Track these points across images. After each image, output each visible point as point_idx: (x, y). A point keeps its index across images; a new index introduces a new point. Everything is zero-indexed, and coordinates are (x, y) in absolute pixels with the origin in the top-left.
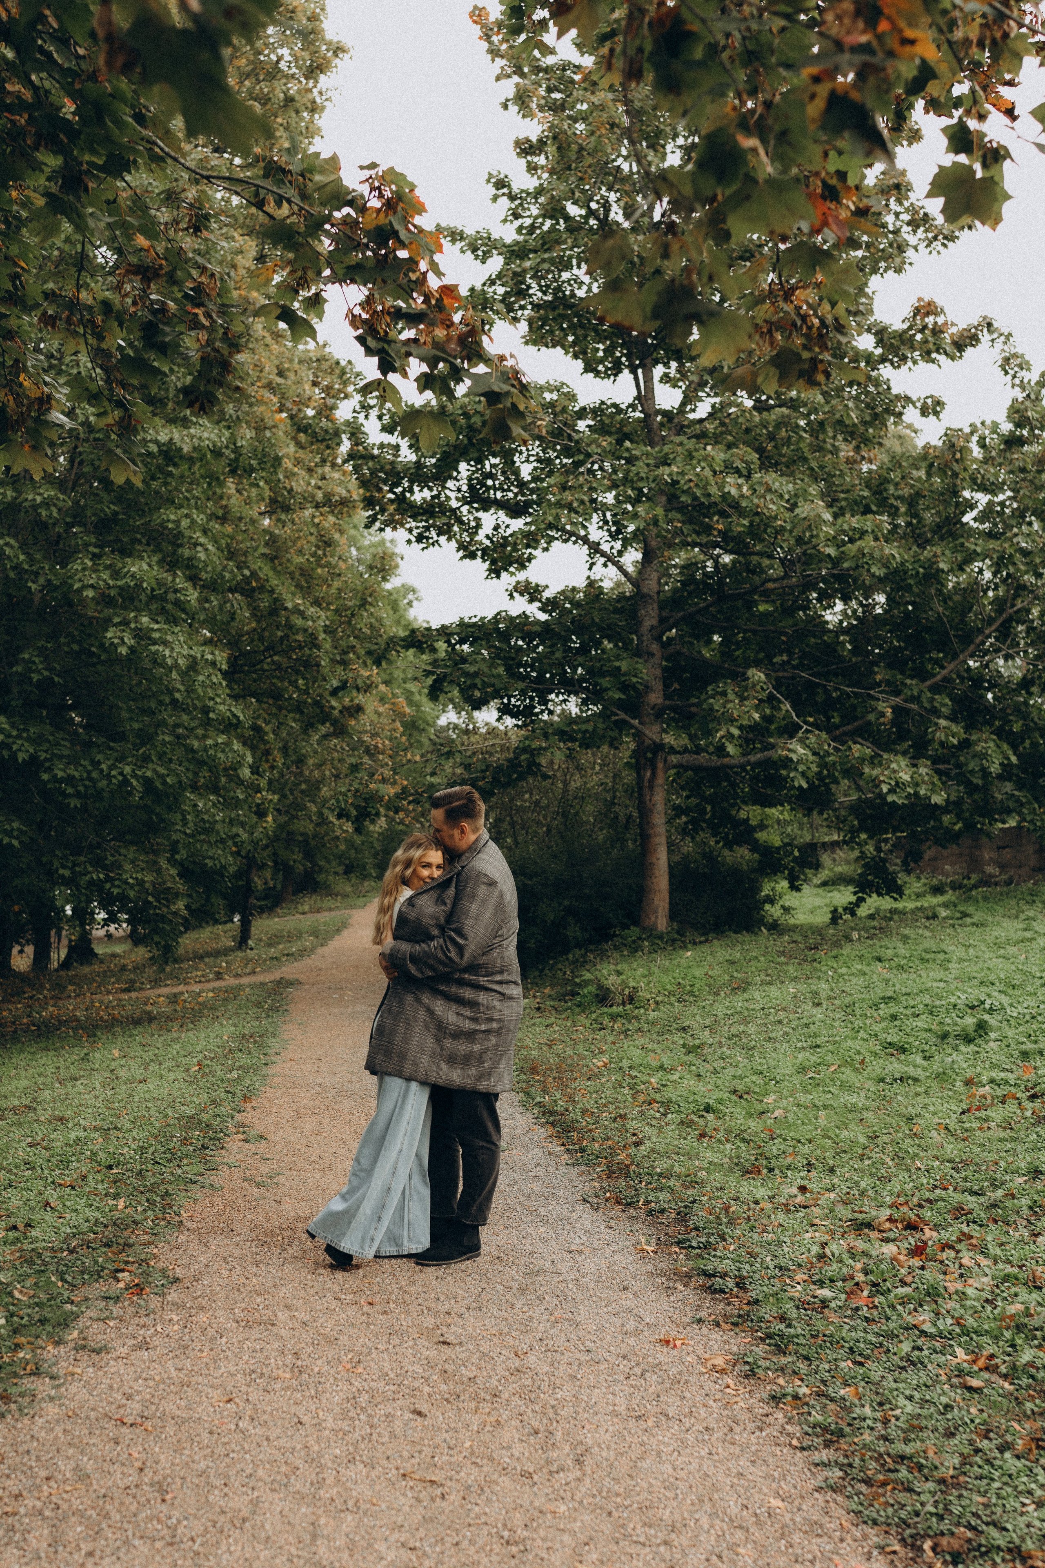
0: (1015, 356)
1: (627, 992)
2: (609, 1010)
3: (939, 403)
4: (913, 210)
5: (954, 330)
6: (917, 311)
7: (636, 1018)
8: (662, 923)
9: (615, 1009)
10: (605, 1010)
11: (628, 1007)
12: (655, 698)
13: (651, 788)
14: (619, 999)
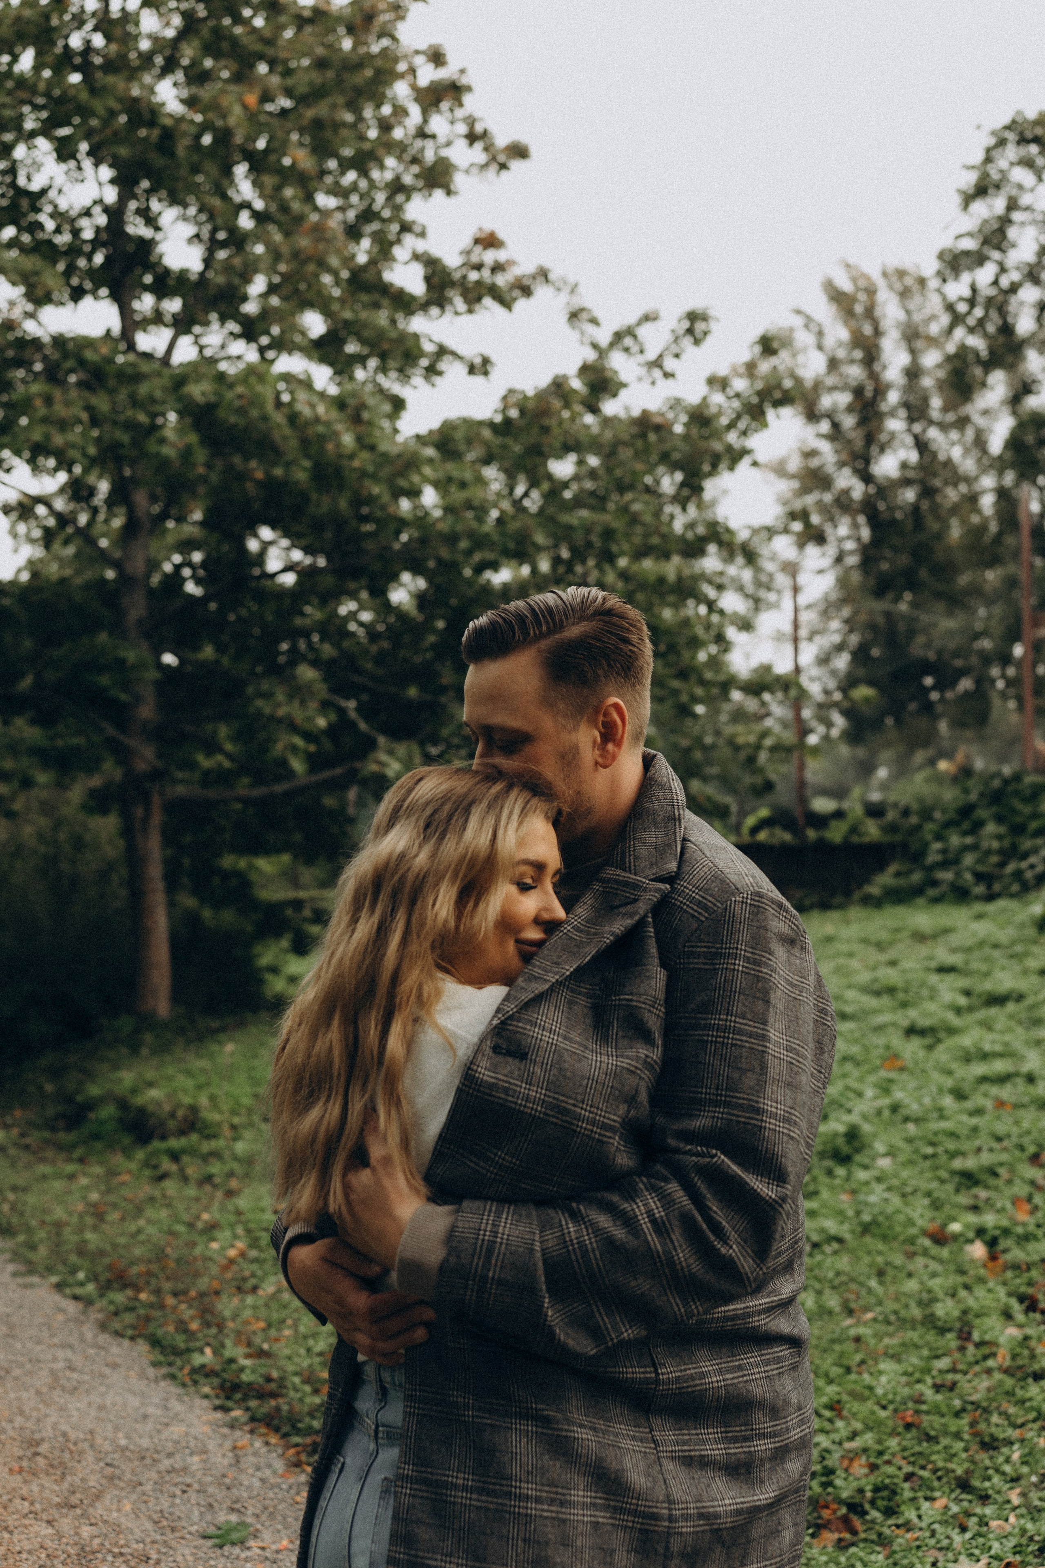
0: (582, 310)
1: (180, 1113)
2: (163, 1145)
3: (486, 361)
4: (471, 121)
5: (516, 272)
6: (477, 241)
7: (215, 1154)
8: (163, 1007)
9: (174, 1143)
10: (156, 1144)
11: (194, 1137)
12: (147, 711)
13: (145, 830)
14: (172, 1124)
